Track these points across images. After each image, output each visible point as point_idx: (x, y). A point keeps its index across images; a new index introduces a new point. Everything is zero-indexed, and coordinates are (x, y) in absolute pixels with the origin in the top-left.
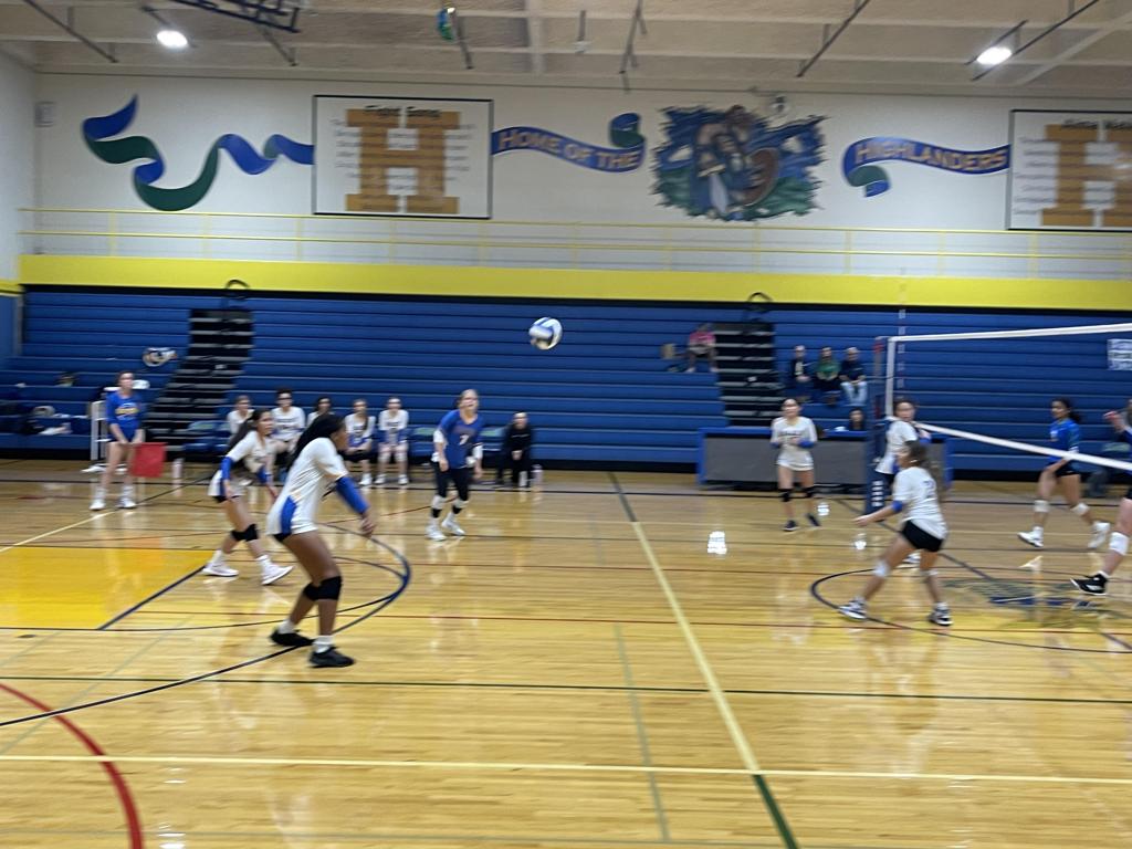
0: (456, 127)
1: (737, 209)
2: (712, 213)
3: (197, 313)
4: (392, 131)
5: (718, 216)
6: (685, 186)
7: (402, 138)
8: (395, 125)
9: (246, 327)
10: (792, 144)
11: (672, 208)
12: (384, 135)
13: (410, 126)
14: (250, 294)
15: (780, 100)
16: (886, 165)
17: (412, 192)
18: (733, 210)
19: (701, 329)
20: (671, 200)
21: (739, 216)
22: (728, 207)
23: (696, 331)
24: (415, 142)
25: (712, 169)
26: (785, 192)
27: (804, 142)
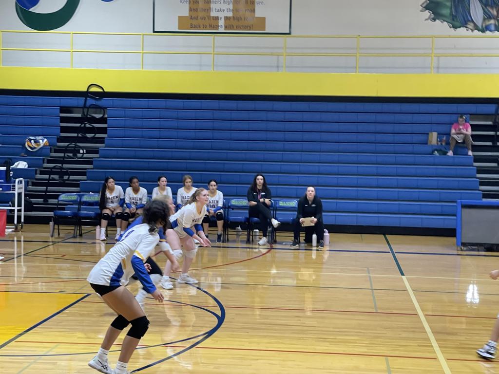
1: (492, 22)
2: (471, 25)
3: (64, 110)
5: (476, 27)
6: (449, 4)
9: (103, 120)
11: (437, 21)
14: (104, 95)
17: (230, 14)
18: (488, 23)
19: (460, 120)
20: (437, 15)
21: (493, 28)
22: (484, 19)
23: (457, 122)
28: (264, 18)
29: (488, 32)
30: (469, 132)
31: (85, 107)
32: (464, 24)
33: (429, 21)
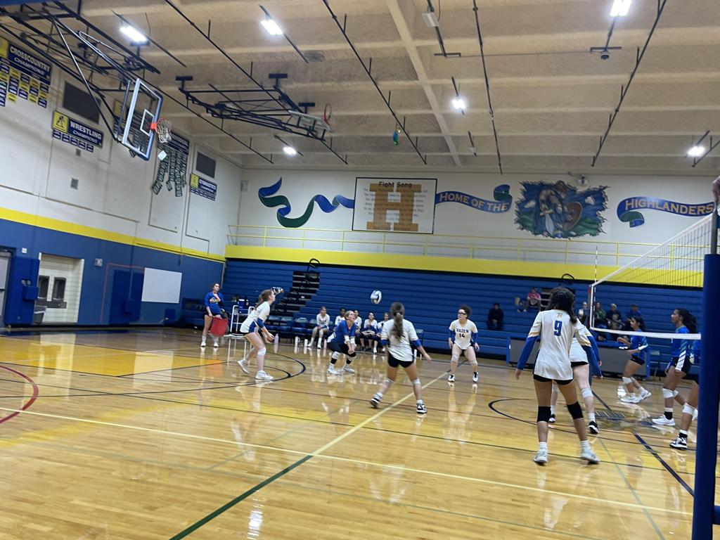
0: (420, 191)
1: (560, 232)
2: (546, 234)
3: (296, 273)
4: (389, 193)
5: (549, 235)
6: (532, 220)
7: (395, 197)
8: (392, 191)
9: (317, 280)
10: (590, 200)
11: (525, 230)
12: (387, 195)
13: (397, 191)
14: (319, 265)
15: (583, 178)
16: (643, 212)
17: (397, 222)
18: (556, 232)
19: (534, 291)
20: (524, 227)
21: (560, 235)
22: (554, 231)
23: (531, 292)
24: (400, 198)
25: (546, 212)
26: (585, 224)
27: (595, 198)
29: (557, 238)
30: (540, 299)
31: (308, 272)
32: (541, 233)
33: (520, 230)
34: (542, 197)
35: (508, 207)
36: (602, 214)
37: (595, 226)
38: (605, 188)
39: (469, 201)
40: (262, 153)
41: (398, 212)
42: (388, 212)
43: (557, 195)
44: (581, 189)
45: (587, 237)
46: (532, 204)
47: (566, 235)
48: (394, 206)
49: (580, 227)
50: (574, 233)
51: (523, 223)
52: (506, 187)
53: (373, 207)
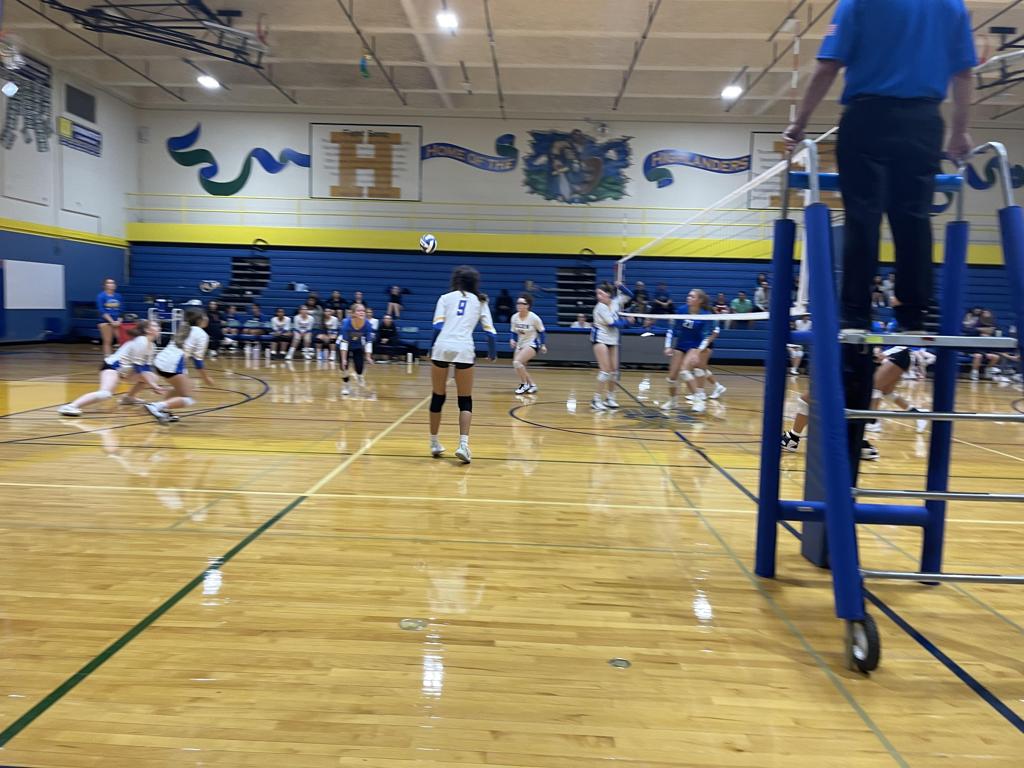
0: (398, 143)
1: (576, 196)
2: (560, 198)
3: (236, 259)
4: (359, 145)
5: (565, 201)
6: (543, 181)
7: (366, 150)
8: (361, 142)
9: (266, 268)
10: (611, 154)
11: (535, 195)
12: (354, 148)
13: (370, 143)
14: (267, 247)
15: (604, 125)
16: (671, 168)
17: (371, 185)
18: (573, 196)
20: (535, 190)
21: (577, 200)
22: (571, 194)
24: (372, 153)
25: (561, 170)
26: (607, 185)
27: (619, 152)
28: (398, 189)
29: (573, 204)
31: (253, 258)
33: (529, 195)
34: (556, 151)
35: (514, 164)
36: (626, 172)
37: (616, 188)
38: (629, 138)
39: (464, 155)
40: (166, 85)
41: (372, 172)
42: (359, 171)
43: (573, 148)
44: (601, 140)
45: (609, 202)
46: (543, 160)
47: (585, 200)
48: (366, 164)
49: (600, 189)
50: (593, 197)
51: (532, 185)
52: (510, 138)
53: (337, 164)
